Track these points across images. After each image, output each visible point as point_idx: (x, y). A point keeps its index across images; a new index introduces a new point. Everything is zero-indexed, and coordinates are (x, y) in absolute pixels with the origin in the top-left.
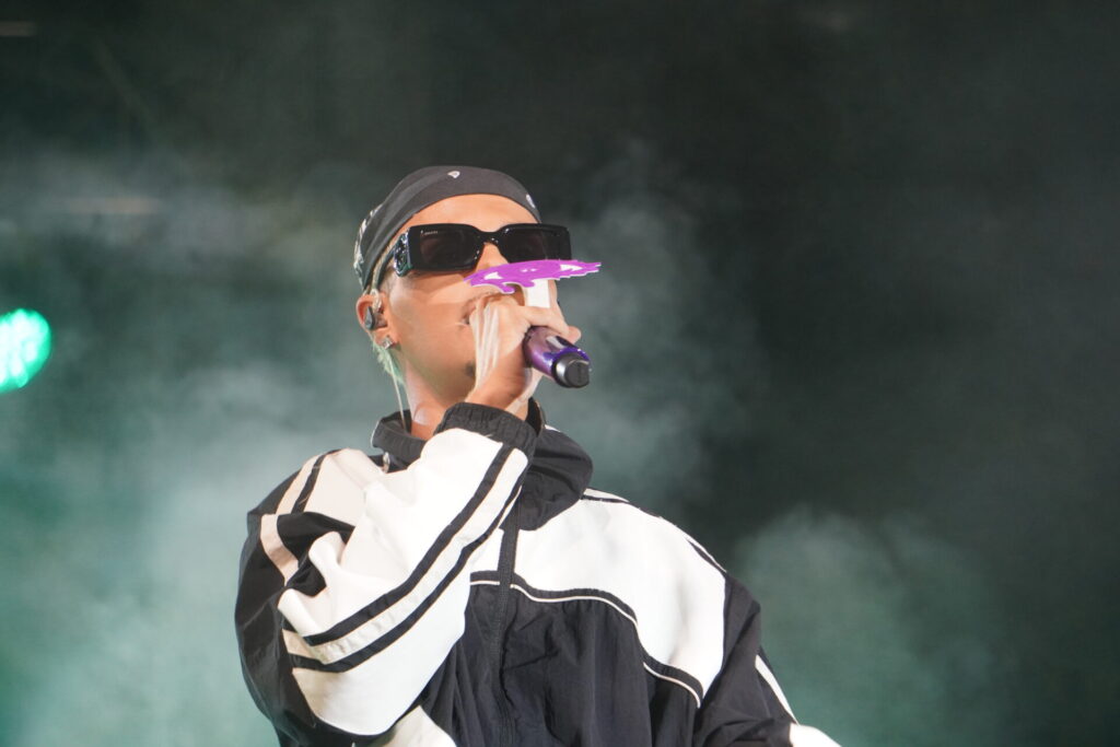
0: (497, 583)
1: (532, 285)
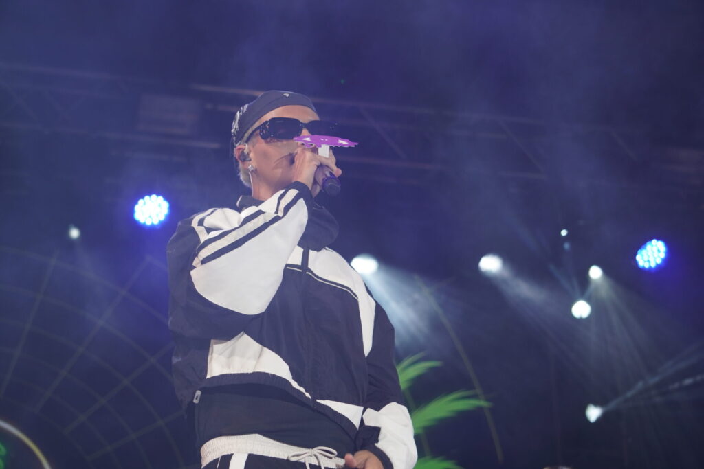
0: (301, 271)
1: (321, 146)
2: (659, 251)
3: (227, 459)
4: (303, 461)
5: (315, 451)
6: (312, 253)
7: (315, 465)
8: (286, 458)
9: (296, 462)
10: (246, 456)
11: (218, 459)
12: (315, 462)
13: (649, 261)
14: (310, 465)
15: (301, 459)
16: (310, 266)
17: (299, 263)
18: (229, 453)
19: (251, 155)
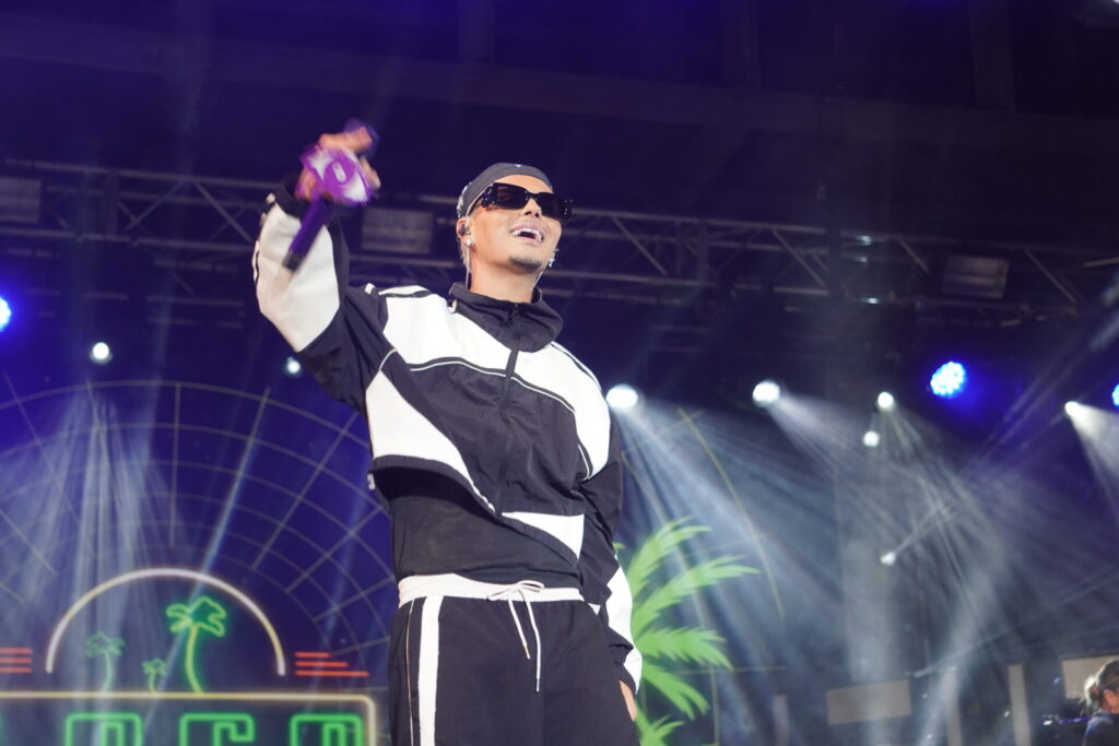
0: (504, 376)
2: (956, 375)
3: (420, 602)
4: (505, 599)
5: (519, 585)
6: (521, 355)
7: (519, 602)
8: (485, 598)
9: (498, 601)
10: (441, 599)
11: (410, 602)
12: (519, 598)
13: (944, 386)
14: (514, 602)
15: (503, 597)
16: (517, 371)
17: (504, 367)
18: (423, 596)
19: (472, 229)
